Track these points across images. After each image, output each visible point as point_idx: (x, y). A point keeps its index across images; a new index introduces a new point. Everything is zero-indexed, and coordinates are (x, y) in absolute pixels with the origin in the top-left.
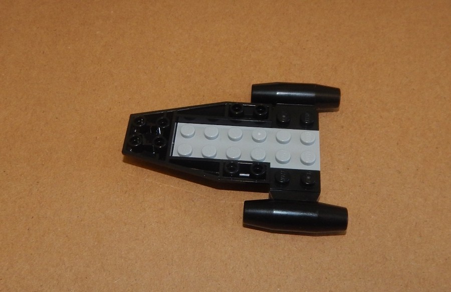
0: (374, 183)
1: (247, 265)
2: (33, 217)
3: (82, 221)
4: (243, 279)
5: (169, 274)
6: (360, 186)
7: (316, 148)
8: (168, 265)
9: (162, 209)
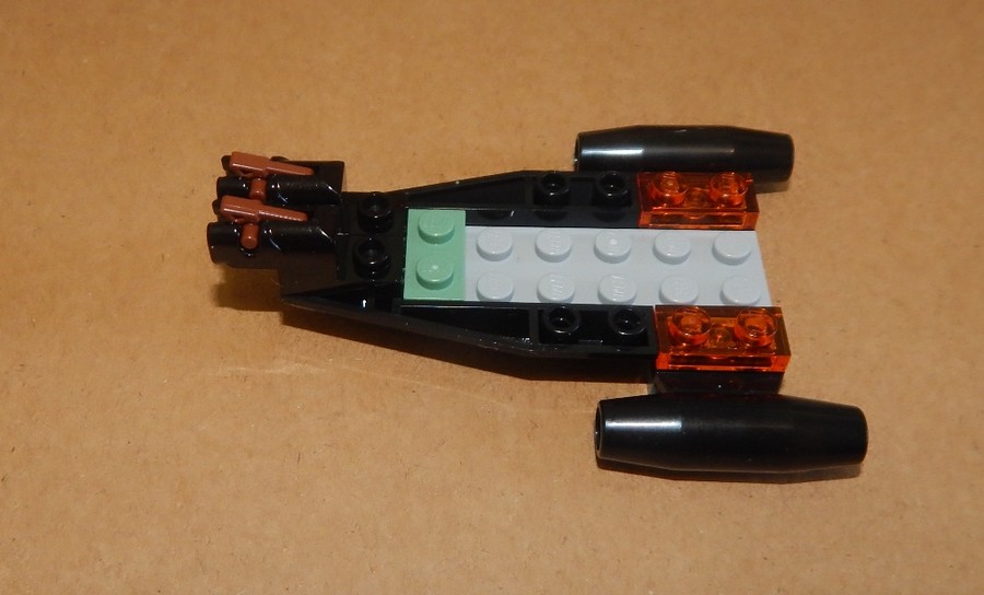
0: (843, 331)
1: (565, 538)
2: (13, 450)
3: (138, 452)
4: (558, 572)
5: (372, 570)
6: (812, 339)
7: (755, 267)
8: (365, 547)
9: (338, 414)
